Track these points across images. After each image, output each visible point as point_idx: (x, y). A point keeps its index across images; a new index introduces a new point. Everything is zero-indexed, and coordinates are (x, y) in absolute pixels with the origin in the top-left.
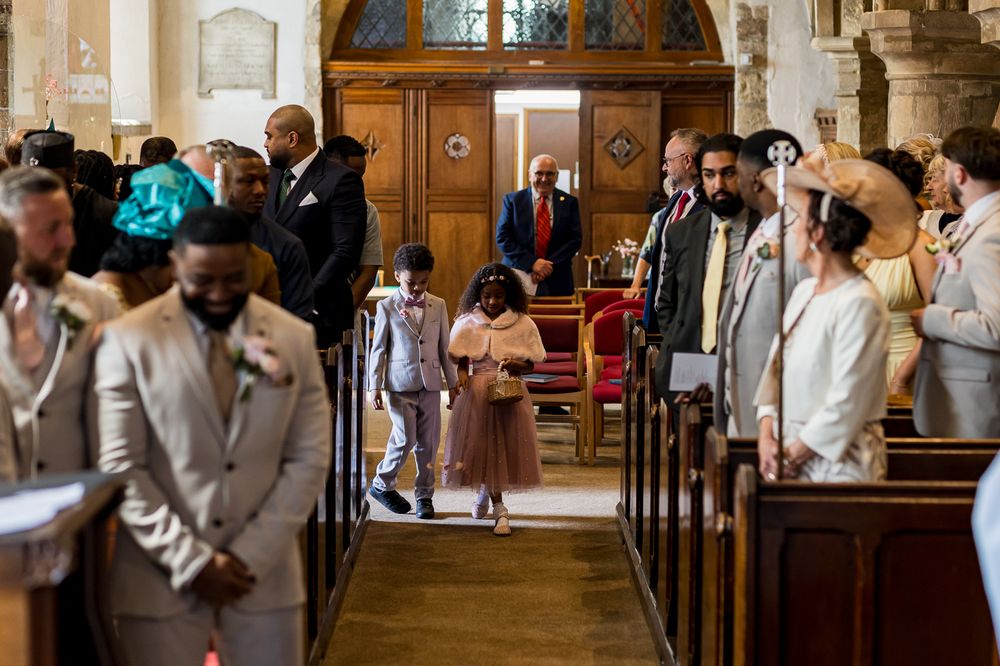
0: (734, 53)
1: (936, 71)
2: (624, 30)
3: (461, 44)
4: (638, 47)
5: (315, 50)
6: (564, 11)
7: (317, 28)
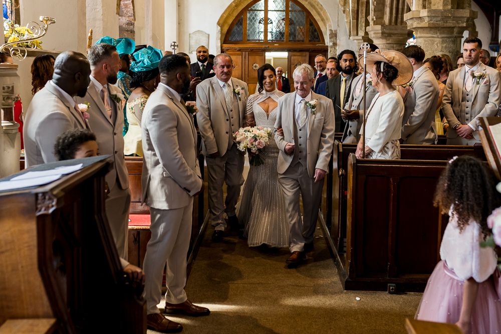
0: (328, 42)
1: (388, 42)
2: (299, 36)
3: (257, 40)
4: (303, 41)
5: (219, 41)
6: (284, 31)
7: (220, 36)
